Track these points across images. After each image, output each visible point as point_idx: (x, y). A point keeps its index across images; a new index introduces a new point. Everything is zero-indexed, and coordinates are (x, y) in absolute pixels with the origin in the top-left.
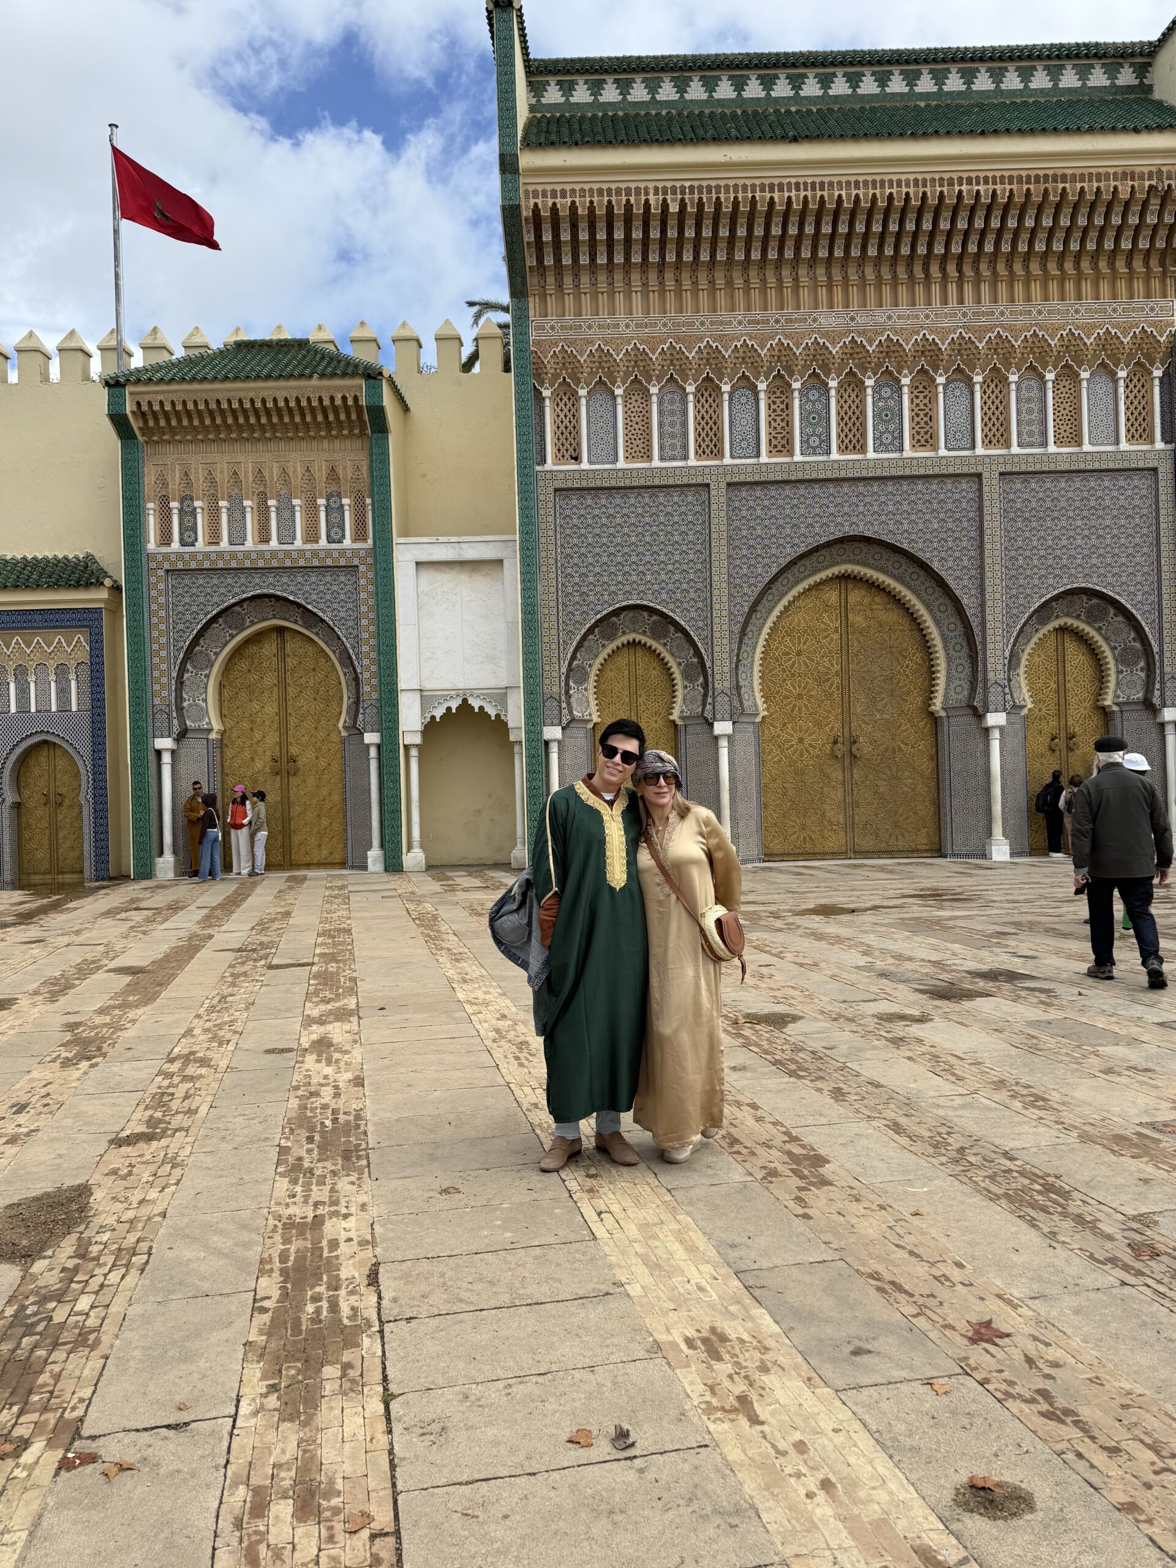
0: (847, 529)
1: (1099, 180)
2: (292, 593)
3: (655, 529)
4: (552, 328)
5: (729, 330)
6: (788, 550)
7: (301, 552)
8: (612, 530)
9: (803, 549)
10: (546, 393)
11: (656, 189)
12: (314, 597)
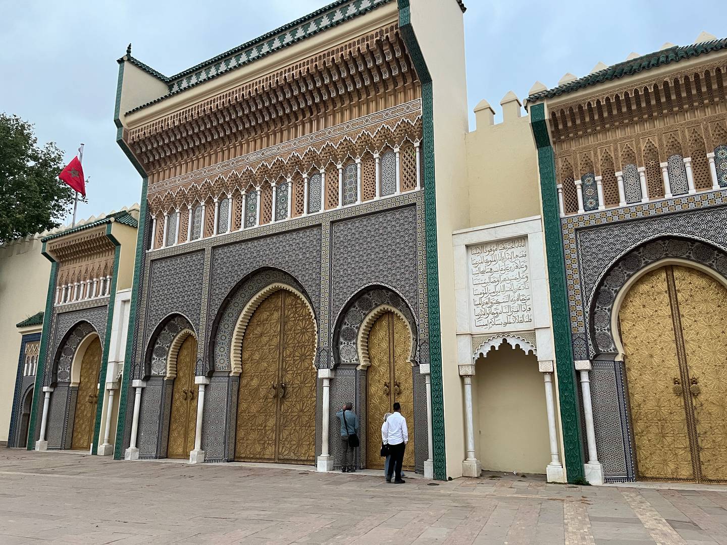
1: (349, 47)
3: (185, 274)
4: (155, 188)
5: (214, 172)
7: (93, 301)
8: (170, 277)
10: (154, 217)
11: (171, 117)
12: (95, 320)
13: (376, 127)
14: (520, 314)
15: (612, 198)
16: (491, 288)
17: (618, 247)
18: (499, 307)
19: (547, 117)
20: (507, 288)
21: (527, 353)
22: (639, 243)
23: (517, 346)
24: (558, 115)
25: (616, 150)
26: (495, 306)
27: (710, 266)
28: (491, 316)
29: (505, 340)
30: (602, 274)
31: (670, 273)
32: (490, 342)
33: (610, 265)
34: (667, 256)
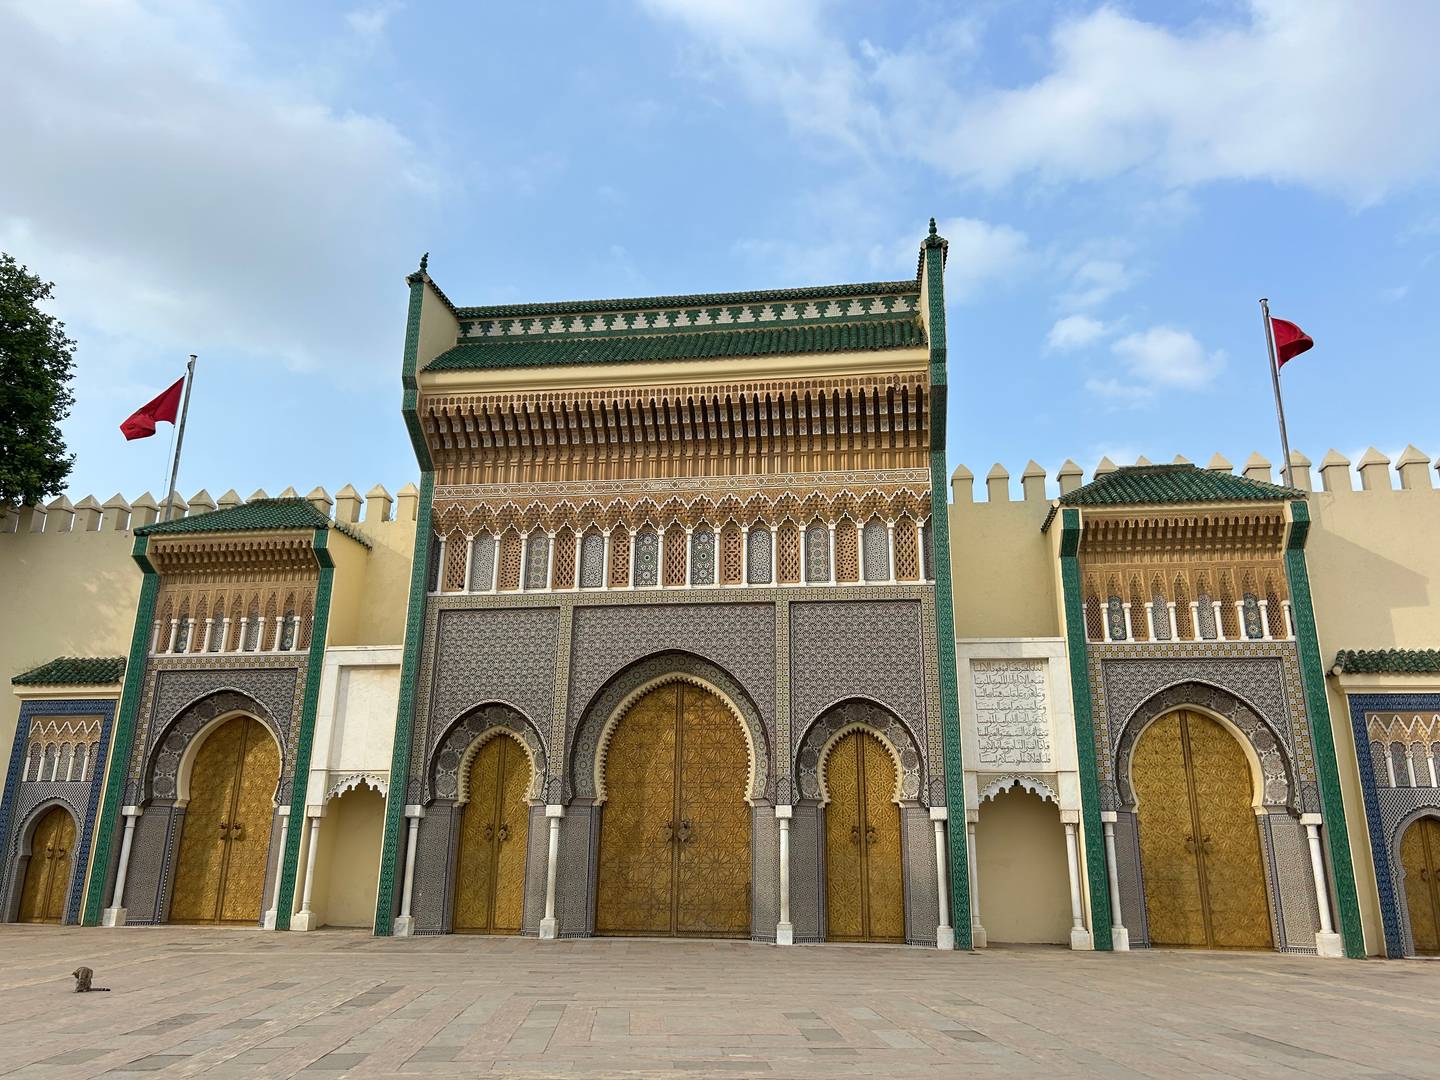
0: (667, 644)
1: (849, 384)
2: (248, 690)
3: (515, 642)
4: (449, 492)
5: (581, 493)
6: (620, 660)
7: (258, 658)
8: (481, 642)
9: (631, 660)
10: (443, 539)
11: (519, 396)
12: (262, 693)
13: (865, 489)
14: (1036, 752)
15: (1139, 631)
16: (1001, 716)
17: (1147, 686)
18: (1011, 740)
19: (1081, 527)
20: (1021, 717)
21: (1044, 800)
22: (1168, 685)
23: (1033, 790)
24: (1092, 526)
25: (1146, 578)
26: (1005, 739)
27: (1229, 717)
28: (1000, 751)
29: (1017, 782)
30: (1130, 715)
31: (1183, 717)
32: (999, 783)
33: (1138, 705)
34: (1187, 701)
